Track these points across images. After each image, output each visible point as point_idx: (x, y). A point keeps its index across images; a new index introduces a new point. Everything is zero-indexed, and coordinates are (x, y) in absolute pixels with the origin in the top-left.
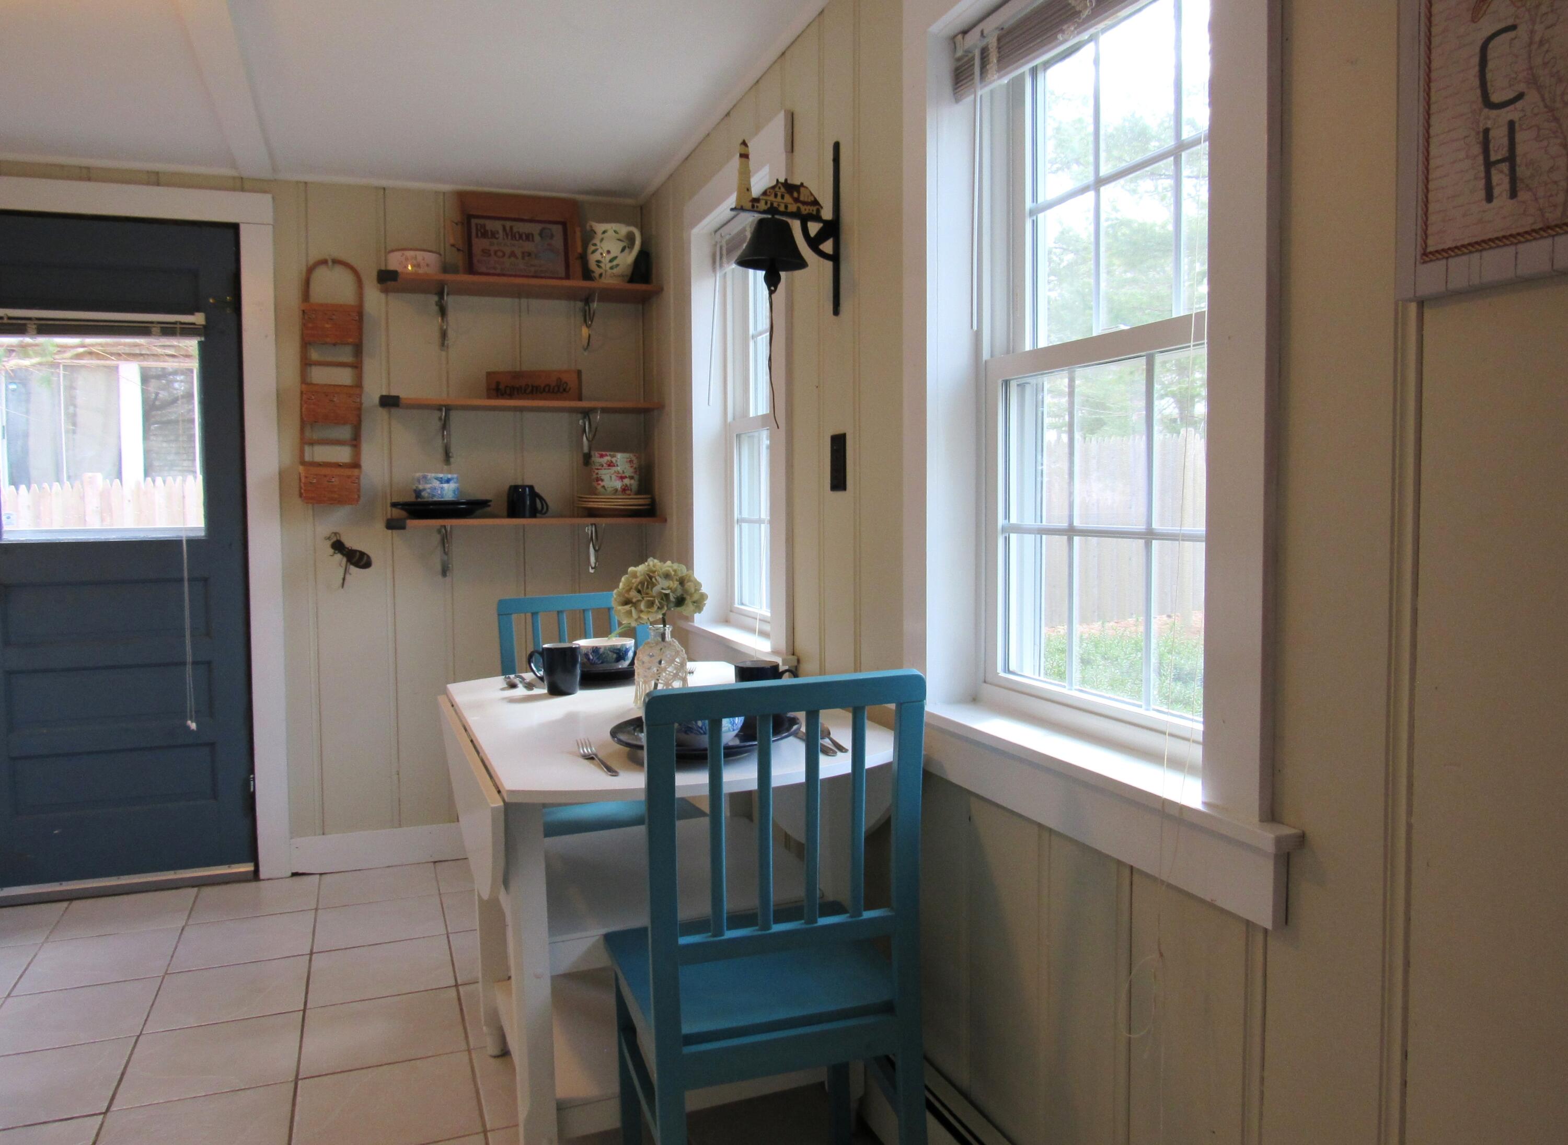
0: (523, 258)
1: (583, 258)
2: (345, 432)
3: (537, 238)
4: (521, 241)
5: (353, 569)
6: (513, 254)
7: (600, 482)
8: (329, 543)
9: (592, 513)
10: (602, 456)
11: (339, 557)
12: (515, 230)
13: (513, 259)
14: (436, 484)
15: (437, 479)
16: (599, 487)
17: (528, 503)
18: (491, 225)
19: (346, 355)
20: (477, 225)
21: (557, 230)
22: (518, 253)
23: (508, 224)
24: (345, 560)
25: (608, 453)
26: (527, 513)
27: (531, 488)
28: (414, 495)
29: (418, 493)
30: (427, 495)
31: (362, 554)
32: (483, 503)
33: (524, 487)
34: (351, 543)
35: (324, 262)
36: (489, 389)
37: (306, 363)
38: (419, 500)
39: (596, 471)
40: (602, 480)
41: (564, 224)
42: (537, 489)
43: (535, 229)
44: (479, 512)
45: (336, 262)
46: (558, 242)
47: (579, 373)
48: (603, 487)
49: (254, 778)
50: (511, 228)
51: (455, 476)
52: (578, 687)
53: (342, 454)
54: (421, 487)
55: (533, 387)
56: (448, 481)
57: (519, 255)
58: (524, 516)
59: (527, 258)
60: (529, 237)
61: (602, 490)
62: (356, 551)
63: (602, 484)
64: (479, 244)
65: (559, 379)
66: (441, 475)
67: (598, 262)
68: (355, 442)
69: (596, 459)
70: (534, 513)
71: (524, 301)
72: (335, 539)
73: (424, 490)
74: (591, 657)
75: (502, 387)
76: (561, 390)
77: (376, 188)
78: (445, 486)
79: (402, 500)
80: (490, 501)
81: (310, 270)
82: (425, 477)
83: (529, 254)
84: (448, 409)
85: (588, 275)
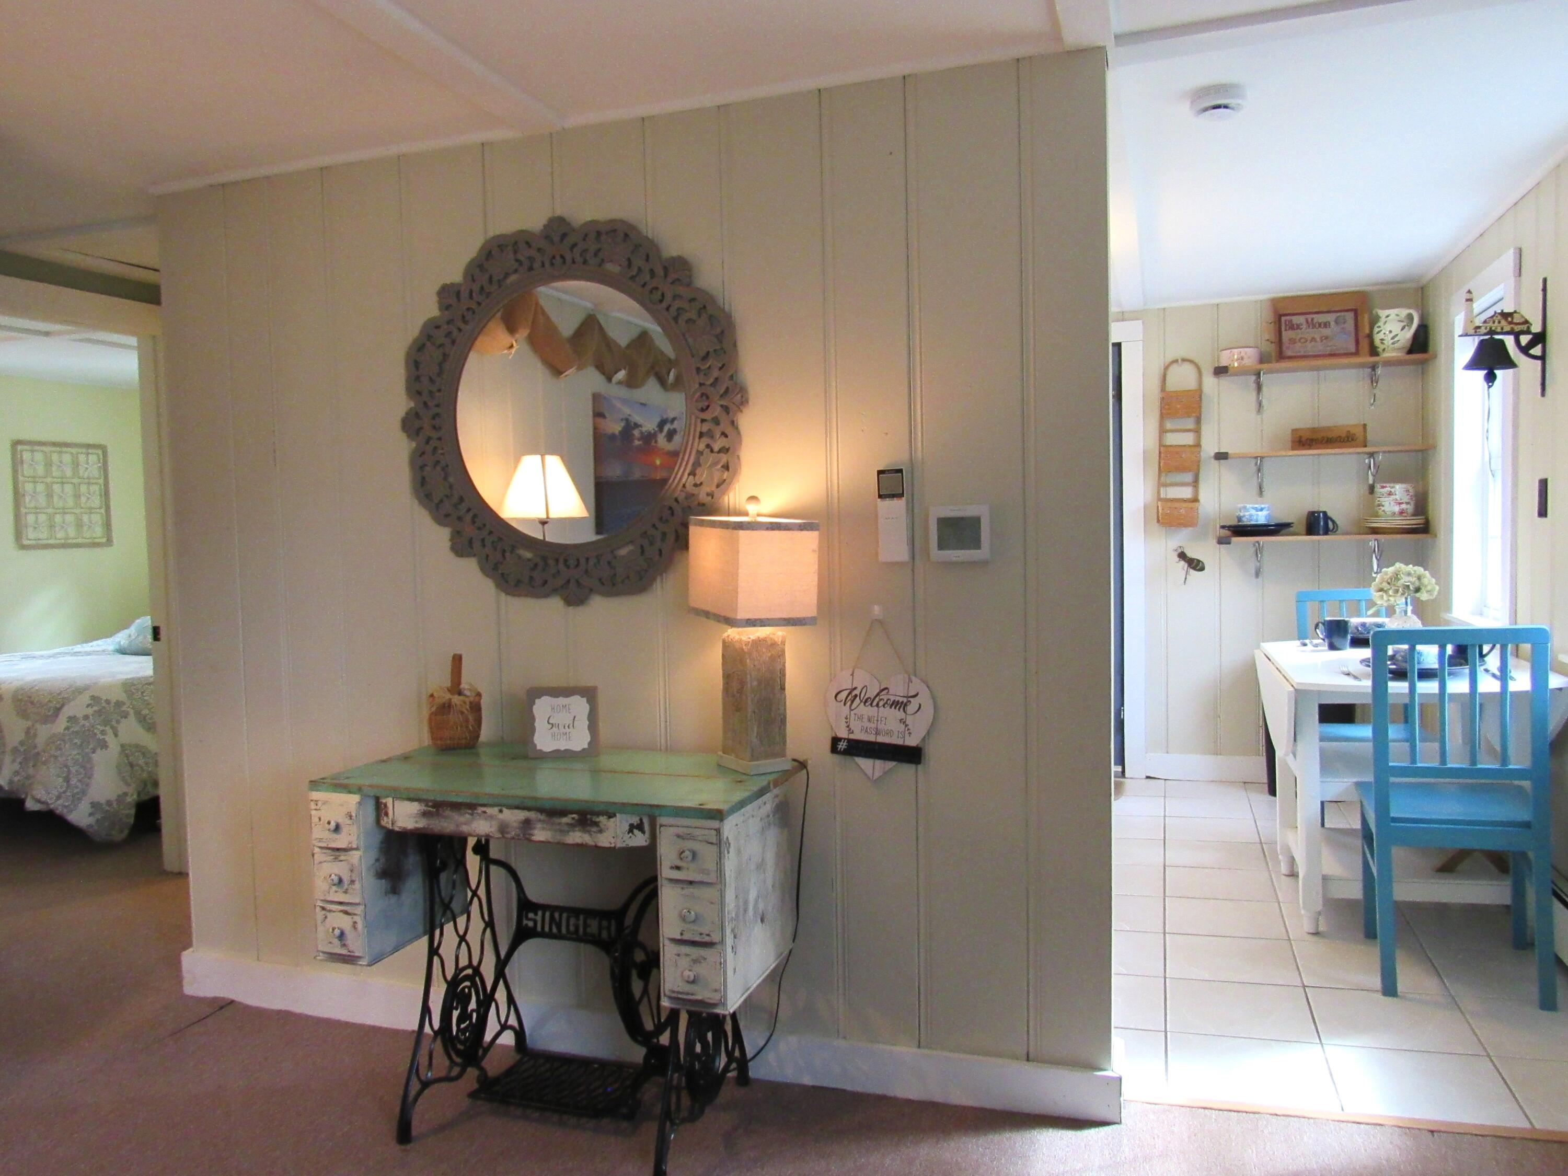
0: (1322, 341)
1: (1370, 337)
2: (1188, 477)
3: (1333, 324)
4: (1320, 329)
5: (1192, 572)
6: (1313, 339)
7: (1381, 507)
8: (1176, 554)
9: (1375, 531)
10: (1383, 487)
11: (1182, 563)
12: (1315, 321)
13: (1313, 343)
14: (1253, 512)
15: (1253, 508)
16: (1380, 511)
17: (1322, 523)
18: (1297, 320)
19: (1190, 423)
20: (1286, 321)
21: (1350, 316)
22: (1317, 337)
23: (1310, 317)
24: (1186, 565)
25: (1388, 485)
26: (1321, 532)
27: (1325, 513)
28: (1236, 520)
29: (1240, 519)
30: (1246, 520)
31: (1199, 561)
32: (1288, 525)
33: (1319, 512)
34: (1191, 554)
35: (1176, 361)
36: (1293, 442)
37: (1163, 431)
38: (1240, 523)
39: (1378, 499)
40: (1383, 506)
41: (1355, 311)
42: (1329, 514)
43: (1330, 318)
44: (1283, 532)
45: (1184, 360)
46: (1350, 325)
47: (1365, 426)
48: (1384, 511)
49: (1123, 710)
50: (1312, 319)
51: (1267, 506)
52: (1348, 646)
53: (1186, 493)
54: (1242, 514)
55: (1328, 438)
56: (1262, 510)
57: (1318, 340)
58: (1318, 534)
59: (1324, 341)
60: (1326, 325)
61: (1383, 513)
62: (1194, 559)
63: (1383, 508)
64: (1287, 335)
65: (1349, 432)
66: (1256, 506)
67: (1382, 340)
68: (1195, 483)
69: (1378, 489)
70: (1327, 532)
71: (1322, 373)
72: (1180, 551)
73: (1244, 516)
74: (1360, 629)
75: (1303, 439)
76: (1350, 440)
77: (1213, 305)
78: (1260, 513)
79: (1228, 524)
80: (1292, 523)
81: (1166, 368)
82: (1245, 507)
83: (1327, 338)
84: (1262, 458)
85: (1374, 351)
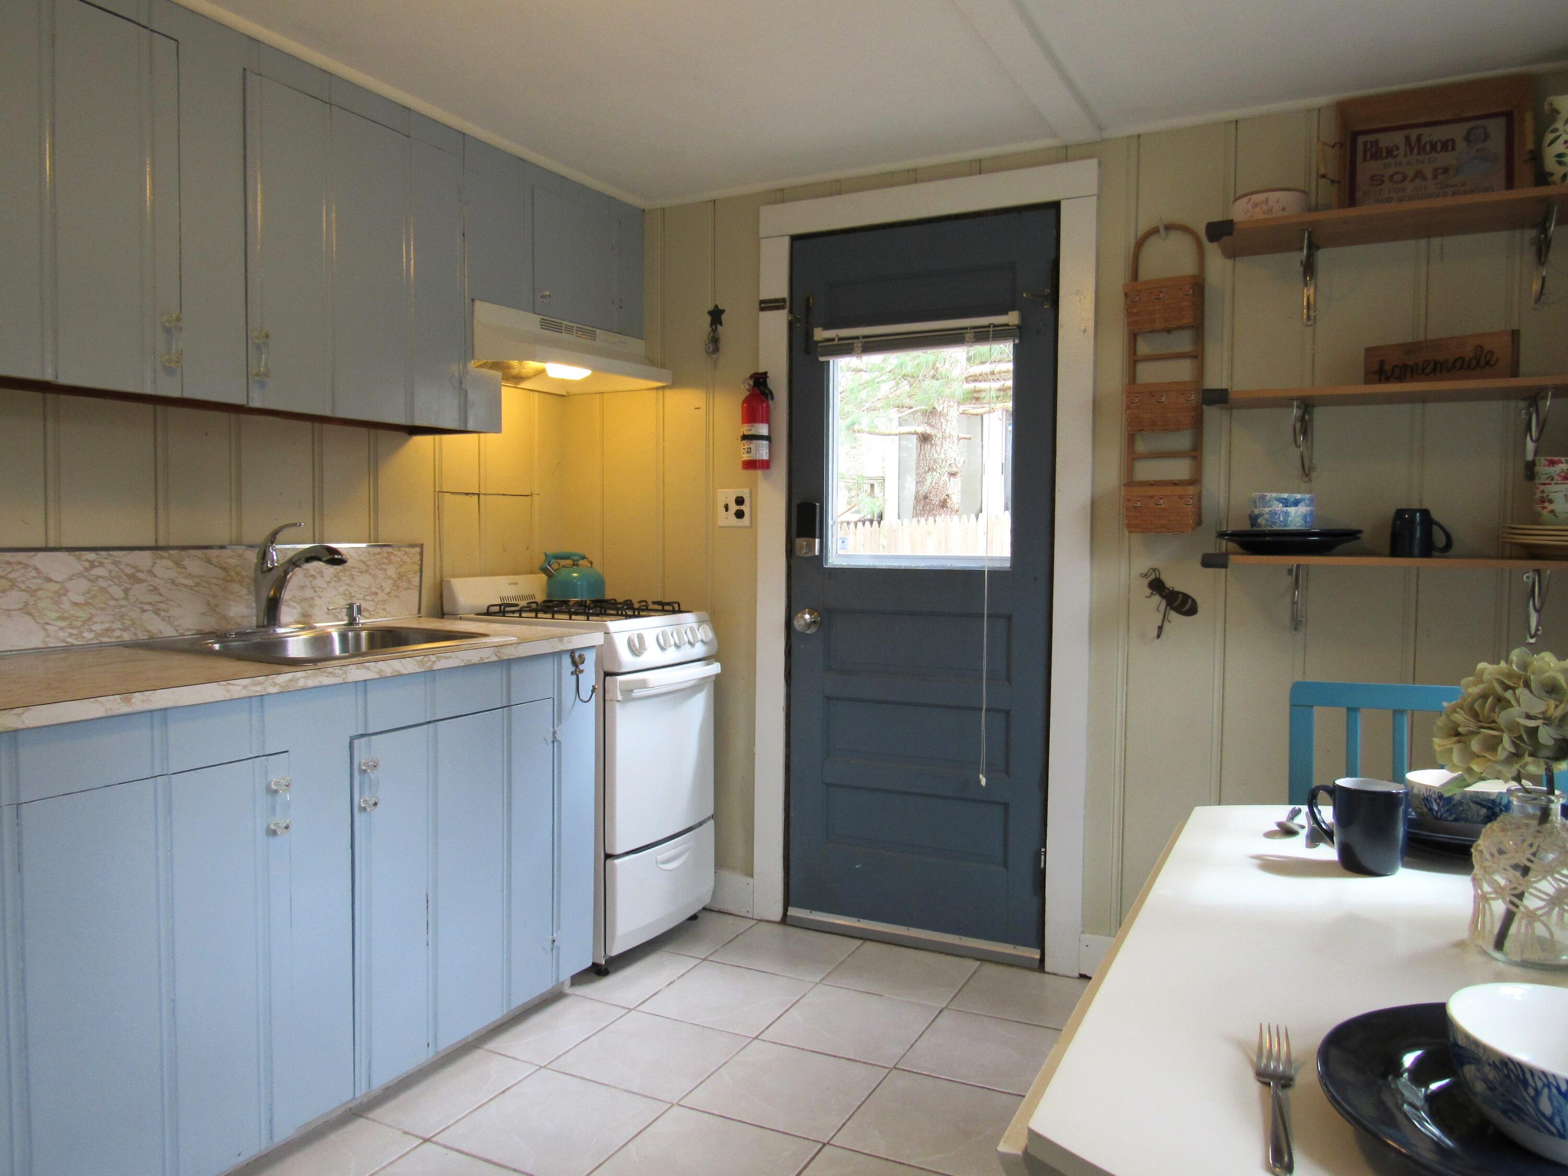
0: (1435, 177)
1: (1536, 157)
2: (1183, 441)
3: (1461, 145)
4: (1434, 154)
5: (1173, 615)
6: (1419, 174)
7: (1546, 504)
8: (1146, 581)
9: (1534, 553)
10: (1552, 463)
11: (1157, 599)
12: (1425, 139)
13: (1418, 182)
14: (1279, 507)
15: (1280, 500)
16: (1545, 512)
17: (1418, 534)
18: (1385, 140)
19: (1185, 343)
20: (1365, 144)
21: (1496, 128)
22: (1428, 171)
23: (1414, 134)
24: (1164, 603)
25: (1563, 459)
26: (1416, 551)
27: (1425, 513)
28: (1248, 522)
29: (1253, 519)
30: (1263, 522)
31: (1186, 597)
32: (1351, 535)
33: (1413, 512)
34: (1173, 582)
35: (1155, 231)
36: (1367, 373)
37: (1134, 360)
38: (1254, 528)
39: (1541, 487)
40: (1551, 501)
41: (1509, 116)
42: (1435, 515)
43: (1457, 132)
44: (1339, 548)
45: (1169, 228)
46: (1496, 144)
47: (1515, 335)
48: (1552, 511)
49: (1045, 852)
50: (1419, 138)
51: (1308, 496)
53: (1180, 469)
54: (1256, 511)
55: (1436, 363)
56: (1296, 503)
57: (1429, 176)
58: (1411, 555)
59: (1441, 177)
60: (1447, 145)
61: (1551, 516)
62: (1178, 593)
63: (1550, 507)
64: (1367, 169)
65: (1480, 347)
66: (1286, 496)
67: (1560, 156)
68: (1196, 453)
69: (1543, 469)
70: (1428, 550)
71: (1435, 241)
72: (1153, 577)
73: (1260, 515)
74: (1435, 807)
75: (1388, 367)
76: (1483, 362)
77: (1228, 123)
78: (1292, 510)
79: (1232, 528)
80: (1360, 532)
81: (1140, 244)
82: (1263, 498)
83: (1446, 170)
84: (1307, 405)
85: (1542, 178)
